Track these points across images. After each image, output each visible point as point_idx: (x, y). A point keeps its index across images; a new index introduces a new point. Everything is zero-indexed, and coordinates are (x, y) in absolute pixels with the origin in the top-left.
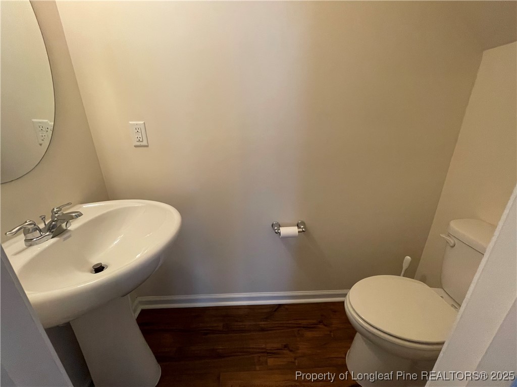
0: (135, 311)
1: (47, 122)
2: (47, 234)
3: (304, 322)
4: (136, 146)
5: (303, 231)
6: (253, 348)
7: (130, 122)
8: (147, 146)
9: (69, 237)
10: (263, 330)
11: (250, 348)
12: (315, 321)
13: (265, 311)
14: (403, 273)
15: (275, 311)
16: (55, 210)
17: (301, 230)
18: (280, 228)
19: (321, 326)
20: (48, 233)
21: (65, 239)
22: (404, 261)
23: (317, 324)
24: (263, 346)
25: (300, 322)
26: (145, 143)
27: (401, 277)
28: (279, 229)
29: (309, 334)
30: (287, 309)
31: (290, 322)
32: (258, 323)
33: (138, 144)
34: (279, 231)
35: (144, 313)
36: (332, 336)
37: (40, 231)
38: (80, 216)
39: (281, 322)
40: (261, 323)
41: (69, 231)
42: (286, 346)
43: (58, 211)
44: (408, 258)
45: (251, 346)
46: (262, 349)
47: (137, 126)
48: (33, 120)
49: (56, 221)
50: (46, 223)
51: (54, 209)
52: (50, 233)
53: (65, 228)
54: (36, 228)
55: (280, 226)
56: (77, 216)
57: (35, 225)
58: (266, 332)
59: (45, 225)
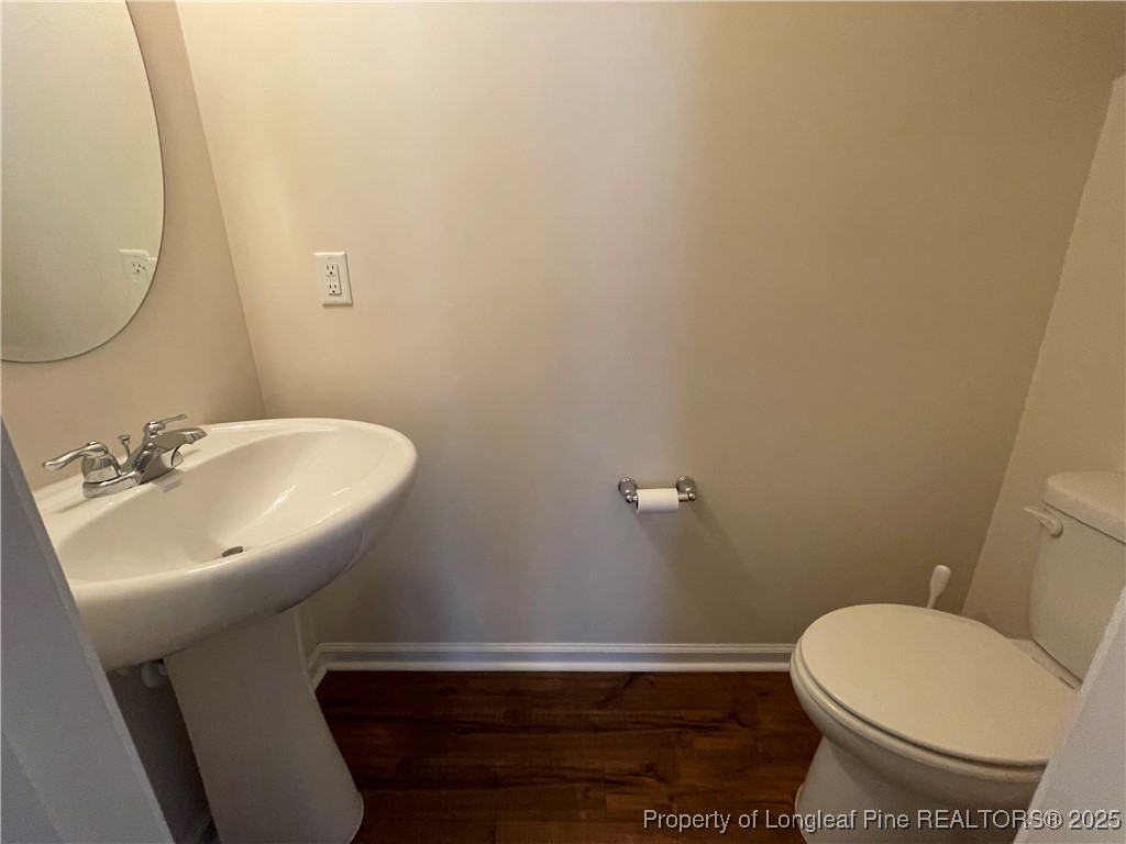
0: (313, 672)
1: (144, 256)
2: (131, 474)
3: (692, 715)
4: (325, 305)
5: (690, 499)
6: (572, 768)
7: (317, 254)
8: (350, 305)
9: (177, 484)
10: (596, 728)
11: (566, 768)
12: (718, 715)
13: (604, 685)
14: (931, 601)
15: (626, 686)
16: (151, 426)
17: (685, 496)
18: (638, 491)
19: (733, 725)
20: (134, 473)
21: (168, 489)
22: (934, 575)
23: (722, 721)
24: (597, 765)
25: (683, 713)
26: (345, 298)
27: (928, 611)
28: (635, 494)
29: (704, 743)
30: (652, 683)
31: (659, 713)
32: (585, 712)
33: (333, 300)
34: (635, 498)
35: (332, 678)
36: (761, 750)
37: (117, 467)
38: (200, 438)
39: (640, 713)
40: (592, 712)
41: (178, 471)
42: (649, 768)
43: (159, 429)
44: (943, 569)
45: (569, 764)
46: (594, 770)
47: (330, 263)
48: (122, 251)
49: (151, 448)
50: (131, 452)
51: (149, 424)
52: (138, 474)
53: (169, 465)
54: (109, 461)
55: (636, 488)
56: (194, 439)
57: (106, 452)
58: (604, 734)
59: (129, 455)
